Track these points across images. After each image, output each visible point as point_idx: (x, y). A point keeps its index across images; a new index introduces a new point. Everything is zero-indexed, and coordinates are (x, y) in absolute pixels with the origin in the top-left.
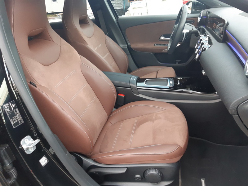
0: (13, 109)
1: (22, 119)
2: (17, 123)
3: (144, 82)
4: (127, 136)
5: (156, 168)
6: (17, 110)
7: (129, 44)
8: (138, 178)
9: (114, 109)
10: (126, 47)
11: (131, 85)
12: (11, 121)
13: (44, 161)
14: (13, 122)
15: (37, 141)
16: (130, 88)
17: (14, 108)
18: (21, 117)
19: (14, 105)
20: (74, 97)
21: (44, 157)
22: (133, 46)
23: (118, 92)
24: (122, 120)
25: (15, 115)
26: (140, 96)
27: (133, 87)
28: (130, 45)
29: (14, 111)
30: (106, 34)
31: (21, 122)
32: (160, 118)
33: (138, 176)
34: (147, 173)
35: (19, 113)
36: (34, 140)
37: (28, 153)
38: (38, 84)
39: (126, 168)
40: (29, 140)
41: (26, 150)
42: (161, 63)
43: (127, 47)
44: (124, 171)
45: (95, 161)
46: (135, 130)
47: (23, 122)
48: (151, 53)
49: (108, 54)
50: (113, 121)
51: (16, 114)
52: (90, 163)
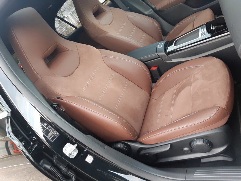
0: (46, 128)
1: (57, 132)
2: (54, 137)
3: (172, 44)
4: (168, 109)
5: (200, 137)
6: (50, 127)
7: (153, 7)
8: (186, 151)
9: (154, 84)
10: (151, 11)
11: (159, 54)
12: (48, 137)
13: (89, 159)
14: (50, 137)
15: (76, 145)
16: (159, 57)
17: (47, 126)
18: (55, 131)
19: (46, 124)
20: (104, 92)
21: (88, 156)
22: (158, 7)
23: (149, 67)
24: (163, 94)
25: (50, 132)
26: (174, 61)
27: (162, 55)
28: (155, 8)
29: (48, 129)
30: (126, 10)
31: (57, 135)
32: (197, 79)
33: (186, 149)
34: (194, 143)
35: (52, 129)
36: (74, 145)
37: (71, 157)
38: (63, 96)
39: (170, 145)
40: (70, 147)
41: (69, 156)
42: (196, 9)
43: (153, 11)
44: (168, 148)
45: (141, 143)
46: (175, 100)
47: (58, 134)
48: (181, 4)
49: (135, 29)
50: (155, 96)
51: (50, 130)
52: (137, 147)
